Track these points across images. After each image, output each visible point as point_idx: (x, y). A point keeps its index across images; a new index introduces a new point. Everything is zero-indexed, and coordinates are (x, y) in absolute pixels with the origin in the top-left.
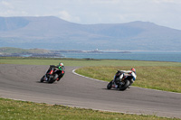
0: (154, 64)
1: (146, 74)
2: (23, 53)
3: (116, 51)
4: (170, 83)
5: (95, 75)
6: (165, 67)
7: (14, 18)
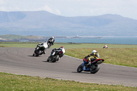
0: (121, 47)
1: (115, 54)
2: (22, 39)
3: (92, 37)
4: (133, 61)
5: (76, 55)
6: (129, 49)
7: (15, 12)
